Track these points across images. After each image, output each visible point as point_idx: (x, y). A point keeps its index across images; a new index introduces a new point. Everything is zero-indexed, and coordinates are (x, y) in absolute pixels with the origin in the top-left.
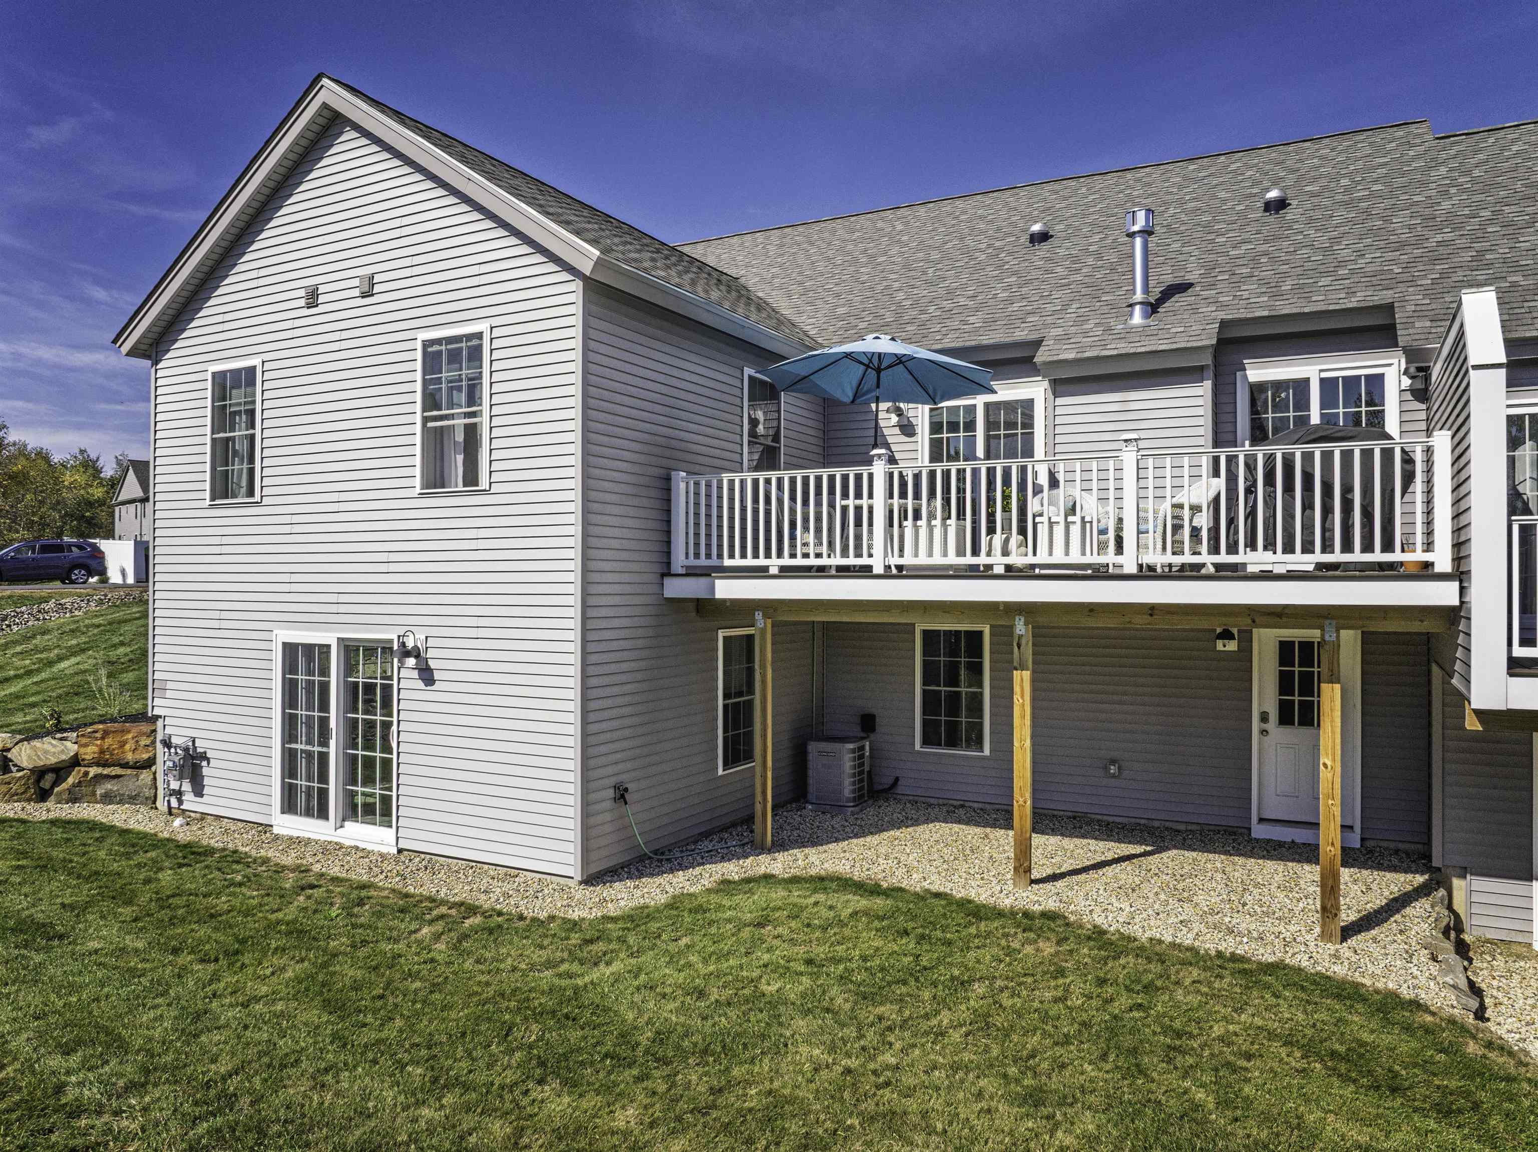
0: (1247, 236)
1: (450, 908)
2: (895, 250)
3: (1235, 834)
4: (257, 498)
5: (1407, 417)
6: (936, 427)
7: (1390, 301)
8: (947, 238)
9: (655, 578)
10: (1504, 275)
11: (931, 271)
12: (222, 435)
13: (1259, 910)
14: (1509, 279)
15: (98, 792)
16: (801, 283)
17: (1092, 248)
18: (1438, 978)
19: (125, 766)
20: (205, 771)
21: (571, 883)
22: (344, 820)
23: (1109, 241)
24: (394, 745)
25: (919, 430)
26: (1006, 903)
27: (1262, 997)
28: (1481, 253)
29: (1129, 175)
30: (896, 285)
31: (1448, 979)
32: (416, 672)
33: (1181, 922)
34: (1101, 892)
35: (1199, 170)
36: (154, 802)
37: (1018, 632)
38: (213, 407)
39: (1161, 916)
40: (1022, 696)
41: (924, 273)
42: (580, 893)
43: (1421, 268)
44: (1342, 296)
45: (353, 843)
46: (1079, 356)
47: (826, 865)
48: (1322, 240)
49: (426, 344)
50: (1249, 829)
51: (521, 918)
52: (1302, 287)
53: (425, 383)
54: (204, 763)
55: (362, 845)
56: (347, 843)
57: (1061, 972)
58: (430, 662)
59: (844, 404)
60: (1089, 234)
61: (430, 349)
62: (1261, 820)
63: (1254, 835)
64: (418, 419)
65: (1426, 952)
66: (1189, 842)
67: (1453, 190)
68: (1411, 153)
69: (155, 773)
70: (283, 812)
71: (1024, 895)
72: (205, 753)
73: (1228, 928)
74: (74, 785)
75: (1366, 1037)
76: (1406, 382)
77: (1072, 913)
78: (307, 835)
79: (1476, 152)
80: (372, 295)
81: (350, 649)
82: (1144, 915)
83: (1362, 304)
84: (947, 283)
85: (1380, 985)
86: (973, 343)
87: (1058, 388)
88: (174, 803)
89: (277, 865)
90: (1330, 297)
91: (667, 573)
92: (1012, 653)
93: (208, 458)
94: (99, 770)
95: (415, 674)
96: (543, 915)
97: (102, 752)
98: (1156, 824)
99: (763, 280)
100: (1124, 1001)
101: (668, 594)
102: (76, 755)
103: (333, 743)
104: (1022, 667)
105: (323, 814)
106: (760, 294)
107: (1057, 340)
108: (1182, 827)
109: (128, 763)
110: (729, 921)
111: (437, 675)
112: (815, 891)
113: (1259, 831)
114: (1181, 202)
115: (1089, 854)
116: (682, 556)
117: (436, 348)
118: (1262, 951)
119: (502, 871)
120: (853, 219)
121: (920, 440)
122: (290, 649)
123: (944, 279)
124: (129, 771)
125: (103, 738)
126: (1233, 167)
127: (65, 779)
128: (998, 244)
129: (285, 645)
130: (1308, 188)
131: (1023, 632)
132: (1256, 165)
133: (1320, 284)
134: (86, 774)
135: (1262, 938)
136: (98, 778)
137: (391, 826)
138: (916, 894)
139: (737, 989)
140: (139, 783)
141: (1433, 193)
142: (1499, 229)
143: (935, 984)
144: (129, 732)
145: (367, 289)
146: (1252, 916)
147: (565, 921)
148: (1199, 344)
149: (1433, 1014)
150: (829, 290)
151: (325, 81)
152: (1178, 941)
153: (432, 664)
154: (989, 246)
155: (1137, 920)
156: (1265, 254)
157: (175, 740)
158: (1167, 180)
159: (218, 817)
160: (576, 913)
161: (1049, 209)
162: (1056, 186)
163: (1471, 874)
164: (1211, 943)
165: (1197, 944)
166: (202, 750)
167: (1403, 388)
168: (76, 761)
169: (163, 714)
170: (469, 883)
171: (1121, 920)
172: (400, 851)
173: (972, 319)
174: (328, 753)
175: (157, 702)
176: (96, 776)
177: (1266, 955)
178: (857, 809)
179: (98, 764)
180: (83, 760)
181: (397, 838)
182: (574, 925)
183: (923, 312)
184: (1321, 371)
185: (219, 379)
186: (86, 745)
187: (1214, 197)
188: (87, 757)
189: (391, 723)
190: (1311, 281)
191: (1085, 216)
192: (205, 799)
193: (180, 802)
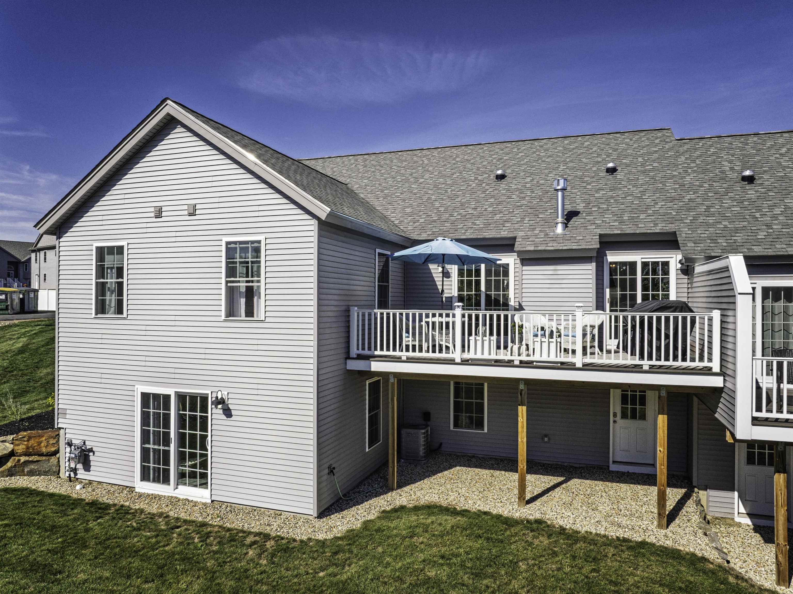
0: (601, 186)
1: (255, 536)
2: (427, 176)
3: (601, 468)
4: (125, 315)
5: (680, 281)
6: (461, 273)
7: (674, 230)
8: (453, 171)
9: (342, 361)
10: (720, 221)
11: (449, 190)
12: (102, 280)
13: (628, 513)
14: (723, 223)
15: (26, 470)
16: (382, 191)
17: (528, 185)
18: (709, 544)
19: (42, 455)
20: (92, 458)
21: (311, 518)
22: (178, 485)
23: (535, 182)
24: (209, 448)
25: (452, 275)
26: (517, 515)
27: (643, 561)
28: (708, 207)
29: (536, 143)
30: (433, 197)
31: (713, 545)
32: (222, 410)
33: (597, 522)
34: (557, 507)
35: (570, 144)
36: (59, 474)
37: (521, 388)
38: (96, 265)
39: (587, 519)
40: (522, 418)
41: (446, 192)
42: (319, 523)
43: (684, 213)
44: (652, 225)
45: (185, 497)
46: (536, 249)
47: (426, 498)
48: (636, 191)
49: (228, 243)
50: (609, 467)
51: (295, 540)
52: (633, 218)
53: (227, 263)
54: (91, 454)
55: (190, 499)
56: (181, 497)
57: (555, 554)
58: (230, 406)
59: (419, 264)
60: (524, 177)
61: (229, 246)
62: (614, 462)
63: (611, 469)
64: (223, 281)
65: (701, 531)
66: (584, 475)
67: (690, 171)
68: (667, 147)
69: (59, 458)
70: (141, 481)
71: (524, 511)
72: (92, 448)
73: (618, 524)
74: (11, 467)
75: (692, 579)
76: (679, 266)
77: (548, 519)
78: (157, 493)
79: (696, 149)
80: (195, 215)
81: (181, 397)
82: (580, 519)
83: (662, 231)
84: (459, 199)
85: (687, 550)
86: (482, 237)
87: (525, 262)
88: (72, 475)
89: (149, 513)
90: (647, 225)
91: (348, 357)
92: (518, 398)
93: (94, 292)
94: (27, 458)
95: (221, 412)
96: (305, 538)
97: (28, 448)
98: (566, 464)
99: (361, 187)
100: (587, 569)
101: (348, 368)
102: (13, 450)
103: (172, 445)
104: (522, 404)
105: (166, 481)
106: (362, 196)
107: (524, 238)
108: (577, 466)
109: (43, 453)
110: (396, 536)
111: (233, 412)
112: (429, 515)
113: (613, 468)
114: (566, 163)
115: (543, 484)
116: (355, 349)
117: (233, 246)
118: (635, 535)
119: (272, 512)
120: (400, 153)
121: (453, 280)
122: (145, 397)
123: (458, 196)
124: (44, 458)
125: (28, 441)
126: (586, 144)
127: (5, 464)
128: (480, 178)
129: (142, 393)
130: (624, 161)
131: (523, 388)
132: (596, 144)
133: (641, 217)
134: (19, 460)
135: (633, 529)
136: (26, 463)
137: (207, 488)
138: (475, 513)
139: (417, 576)
140: (50, 464)
141: (681, 171)
142: (713, 195)
143: (504, 565)
144: (43, 436)
145: (192, 212)
146: (626, 517)
147: (318, 541)
148: (590, 247)
149: (712, 563)
150: (398, 197)
151: (169, 102)
152: (598, 532)
153: (231, 407)
154: (476, 179)
155: (578, 522)
156: (612, 197)
157: (74, 442)
158: (556, 148)
159: (100, 483)
160: (320, 536)
161: (501, 159)
162: (502, 146)
163: (710, 489)
164: (614, 533)
165: (607, 533)
166: (90, 447)
167: (678, 268)
168: (12, 454)
169: (64, 427)
170: (258, 520)
171: (571, 522)
172: (212, 501)
173: (478, 222)
174: (169, 451)
175: (60, 420)
176: (25, 462)
177: (637, 537)
178: (426, 461)
179: (25, 455)
180: (17, 453)
181: (211, 495)
182: (323, 544)
183: (452, 215)
184: (642, 258)
185: (101, 252)
186: (18, 445)
187: (580, 161)
188: (19, 451)
189: (207, 436)
190: (636, 215)
191: (520, 165)
192: (91, 473)
193: (76, 474)
